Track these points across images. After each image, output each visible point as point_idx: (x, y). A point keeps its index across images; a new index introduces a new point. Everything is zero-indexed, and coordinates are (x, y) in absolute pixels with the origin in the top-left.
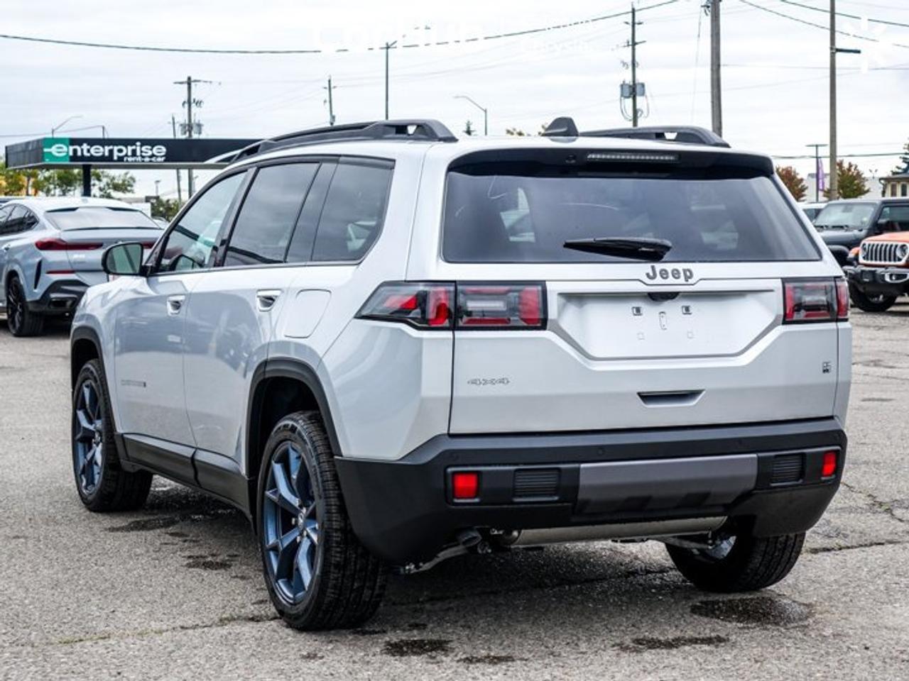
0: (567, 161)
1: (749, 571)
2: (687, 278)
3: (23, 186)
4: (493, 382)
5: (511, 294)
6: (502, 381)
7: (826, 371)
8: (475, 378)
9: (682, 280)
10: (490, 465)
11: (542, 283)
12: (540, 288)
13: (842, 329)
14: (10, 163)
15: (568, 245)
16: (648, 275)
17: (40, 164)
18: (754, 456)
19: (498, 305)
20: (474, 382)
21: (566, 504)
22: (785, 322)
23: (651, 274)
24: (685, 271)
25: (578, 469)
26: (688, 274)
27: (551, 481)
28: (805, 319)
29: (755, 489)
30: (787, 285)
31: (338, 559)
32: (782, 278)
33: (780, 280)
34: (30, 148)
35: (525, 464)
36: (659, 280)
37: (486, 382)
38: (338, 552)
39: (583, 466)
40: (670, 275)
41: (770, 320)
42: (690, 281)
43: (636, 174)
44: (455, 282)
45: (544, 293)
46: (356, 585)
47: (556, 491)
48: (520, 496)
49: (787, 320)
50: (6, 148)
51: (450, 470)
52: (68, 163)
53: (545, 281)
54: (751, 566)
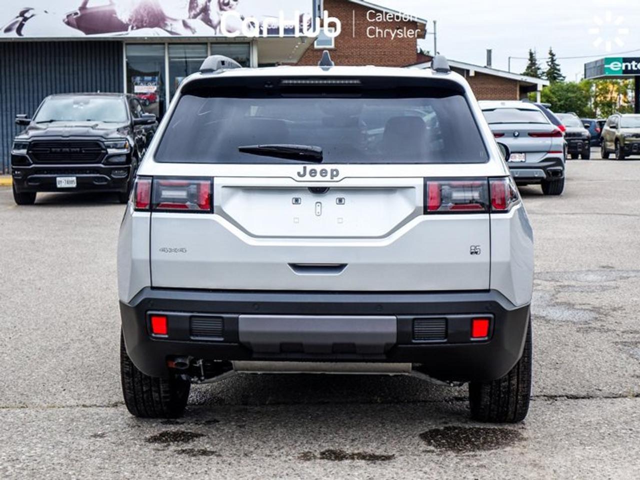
0: (266, 86)
1: (483, 407)
2: (332, 176)
3: (609, 90)
4: (175, 250)
5: (191, 186)
6: (182, 250)
7: (474, 253)
8: (164, 247)
9: (328, 178)
10: (174, 311)
11: (211, 179)
12: (209, 182)
13: (494, 220)
14: (587, 75)
15: (242, 150)
16: (299, 174)
17: (602, 76)
18: (394, 317)
19: (182, 194)
20: (163, 250)
21: (232, 344)
22: (426, 213)
23: (302, 173)
24: (332, 171)
25: (238, 318)
26: (335, 173)
27: (218, 326)
28: (450, 210)
29: (398, 343)
30: (428, 183)
31: (128, 369)
32: (424, 178)
33: (423, 179)
34: (598, 65)
35: (199, 312)
36: (308, 177)
37: (171, 251)
38: (127, 364)
39: (241, 316)
40: (318, 174)
41: (410, 211)
42: (335, 179)
43: (324, 95)
44: (152, 176)
45: (212, 185)
46: (145, 389)
47: (222, 333)
48: (197, 336)
49: (428, 210)
50: (585, 65)
51: (149, 312)
52: (622, 75)
53: (213, 177)
54: (482, 403)
